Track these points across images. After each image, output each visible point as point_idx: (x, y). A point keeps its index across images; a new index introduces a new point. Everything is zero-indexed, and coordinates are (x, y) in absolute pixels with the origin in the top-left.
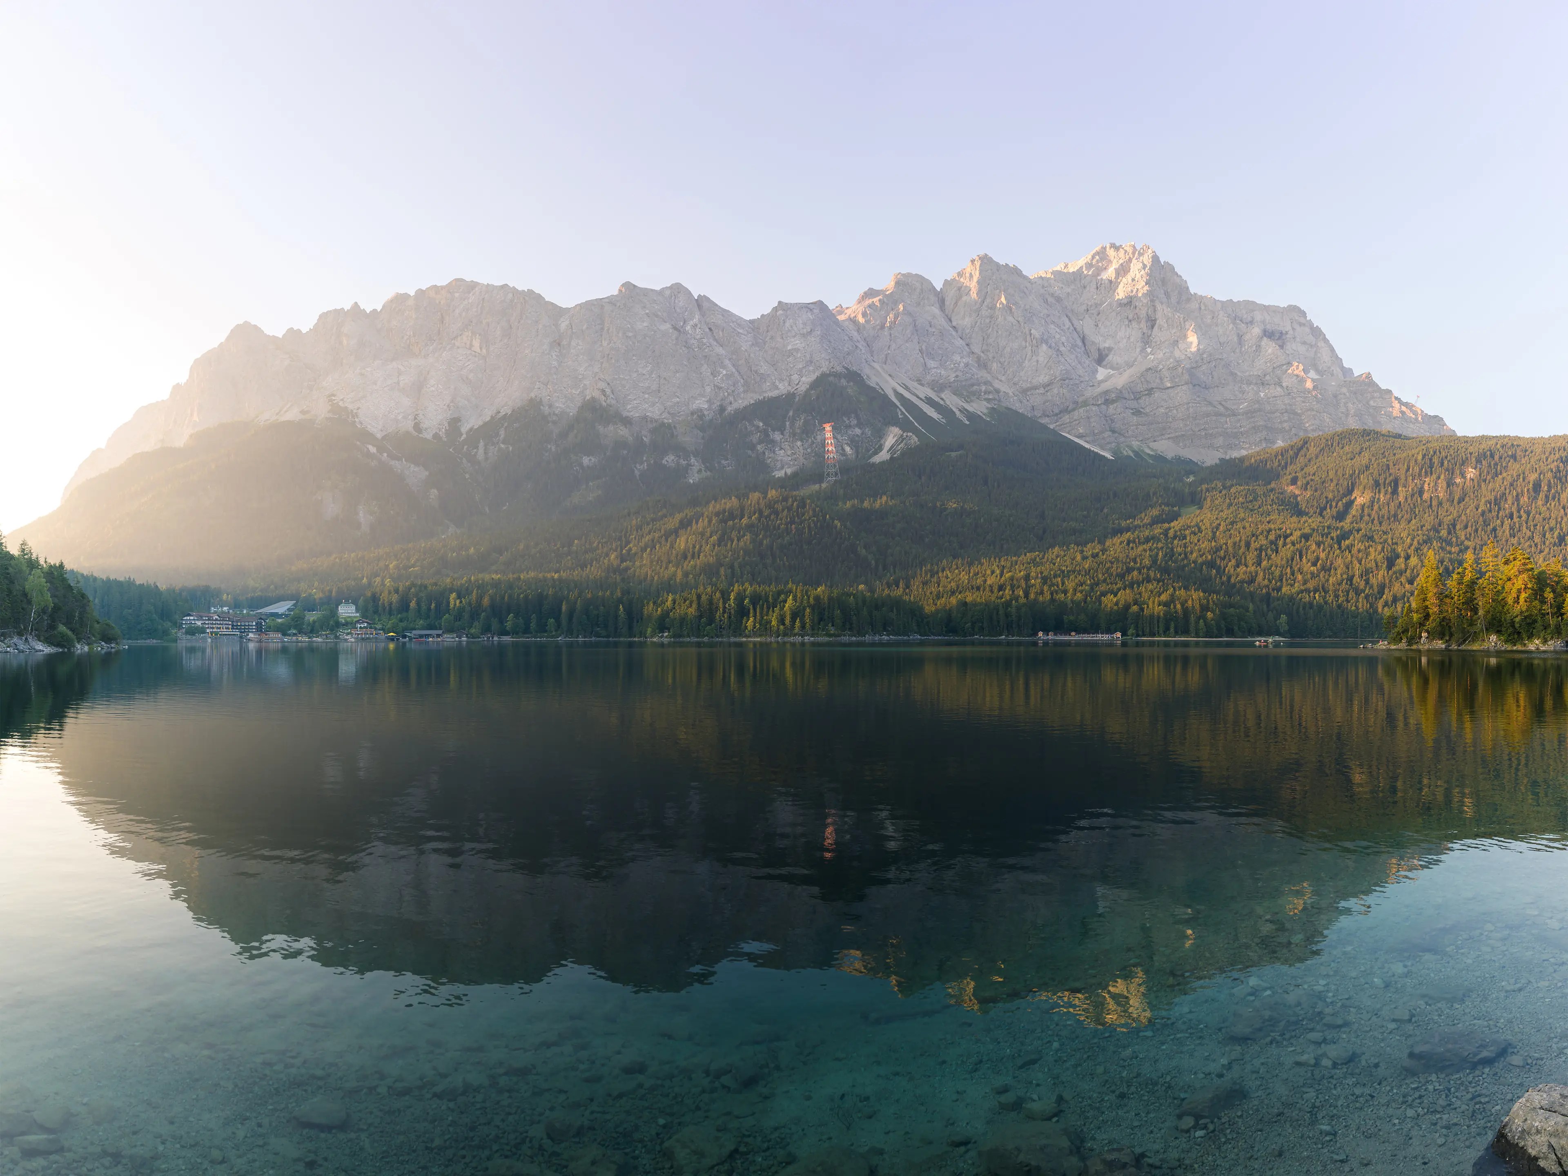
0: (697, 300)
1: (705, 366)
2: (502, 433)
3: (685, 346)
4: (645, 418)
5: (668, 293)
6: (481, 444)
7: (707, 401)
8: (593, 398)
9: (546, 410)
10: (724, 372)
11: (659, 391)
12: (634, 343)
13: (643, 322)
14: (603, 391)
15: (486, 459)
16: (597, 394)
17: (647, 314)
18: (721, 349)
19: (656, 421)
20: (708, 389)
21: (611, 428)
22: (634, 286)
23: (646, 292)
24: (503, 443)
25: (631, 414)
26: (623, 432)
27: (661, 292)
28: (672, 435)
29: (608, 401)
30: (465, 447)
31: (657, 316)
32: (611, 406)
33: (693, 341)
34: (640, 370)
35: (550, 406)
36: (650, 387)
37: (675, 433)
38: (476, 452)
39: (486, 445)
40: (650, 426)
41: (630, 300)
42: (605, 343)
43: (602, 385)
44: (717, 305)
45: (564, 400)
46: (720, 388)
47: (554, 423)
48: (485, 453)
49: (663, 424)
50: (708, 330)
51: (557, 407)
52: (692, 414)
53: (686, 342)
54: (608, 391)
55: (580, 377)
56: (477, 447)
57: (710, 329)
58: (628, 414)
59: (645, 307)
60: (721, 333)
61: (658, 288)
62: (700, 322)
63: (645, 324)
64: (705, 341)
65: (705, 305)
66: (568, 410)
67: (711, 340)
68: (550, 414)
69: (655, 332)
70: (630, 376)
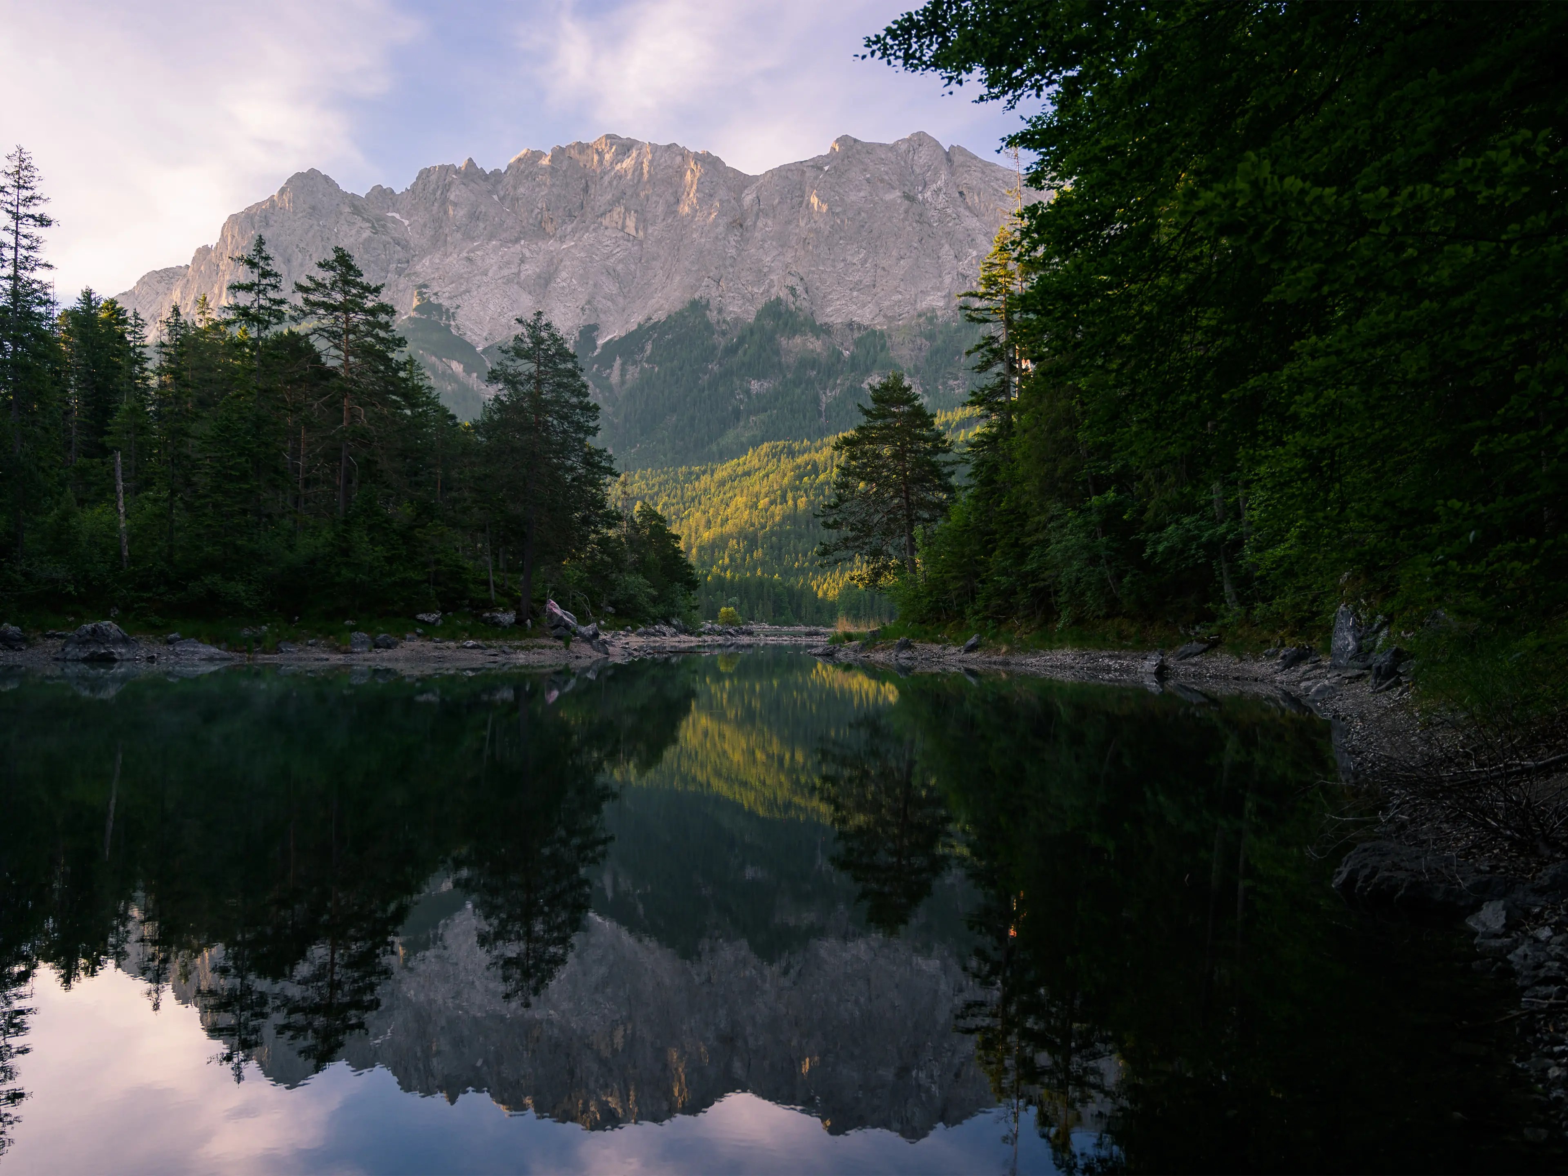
0: (947, 154)
1: (947, 247)
2: (649, 347)
3: (917, 222)
4: (850, 325)
5: (904, 147)
6: (618, 362)
7: (945, 297)
8: (778, 299)
9: (712, 316)
10: (975, 253)
11: (874, 286)
12: (843, 221)
13: (859, 191)
14: (792, 290)
15: (623, 382)
16: (783, 294)
17: (868, 181)
18: (975, 219)
19: (866, 329)
20: (947, 279)
21: (798, 340)
22: (855, 141)
23: (870, 148)
24: (647, 362)
25: (832, 319)
26: (815, 345)
27: (892, 148)
28: (883, 347)
29: (798, 304)
30: (596, 366)
31: (882, 181)
32: (801, 310)
33: (932, 212)
34: (849, 258)
35: (720, 311)
36: (861, 282)
37: (888, 344)
38: (610, 374)
39: (623, 365)
40: (856, 335)
41: (846, 161)
42: (802, 224)
43: (791, 281)
44: (976, 158)
45: (741, 302)
46: (965, 277)
47: (724, 333)
48: (622, 375)
49: (874, 332)
50: (957, 195)
51: (731, 312)
52: (920, 316)
53: (921, 215)
54: (800, 289)
55: (766, 270)
56: (611, 367)
57: (961, 193)
58: (827, 320)
59: (865, 170)
60: (976, 198)
61: (890, 141)
62: (947, 184)
63: (862, 194)
64: (949, 211)
65: (958, 159)
66: (746, 316)
67: (961, 210)
68: (718, 322)
69: (875, 204)
70: (834, 267)
